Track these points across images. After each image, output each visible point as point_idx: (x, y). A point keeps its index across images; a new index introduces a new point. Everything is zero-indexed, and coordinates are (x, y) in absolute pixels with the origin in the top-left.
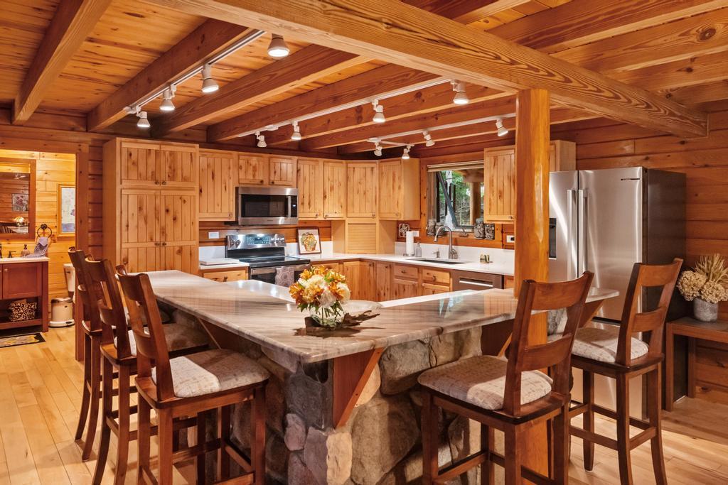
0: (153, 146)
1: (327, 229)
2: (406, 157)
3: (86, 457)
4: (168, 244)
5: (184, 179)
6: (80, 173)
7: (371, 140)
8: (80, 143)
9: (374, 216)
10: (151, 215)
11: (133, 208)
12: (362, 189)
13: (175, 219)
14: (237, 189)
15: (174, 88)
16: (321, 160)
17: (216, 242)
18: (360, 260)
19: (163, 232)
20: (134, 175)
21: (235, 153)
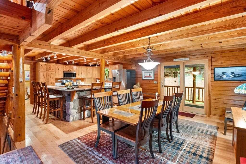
0: (46, 64)
1: (82, 80)
2: (96, 66)
3: (35, 114)
4: (49, 82)
5: (52, 70)
6: (31, 68)
7: (89, 63)
8: (31, 63)
9: (91, 77)
10: (46, 76)
11: (42, 75)
12: (89, 72)
13: (50, 77)
14: (63, 72)
15: (50, 56)
16: (81, 67)
17: (59, 82)
18: (89, 85)
19: (48, 79)
20: (42, 69)
21: (63, 65)
